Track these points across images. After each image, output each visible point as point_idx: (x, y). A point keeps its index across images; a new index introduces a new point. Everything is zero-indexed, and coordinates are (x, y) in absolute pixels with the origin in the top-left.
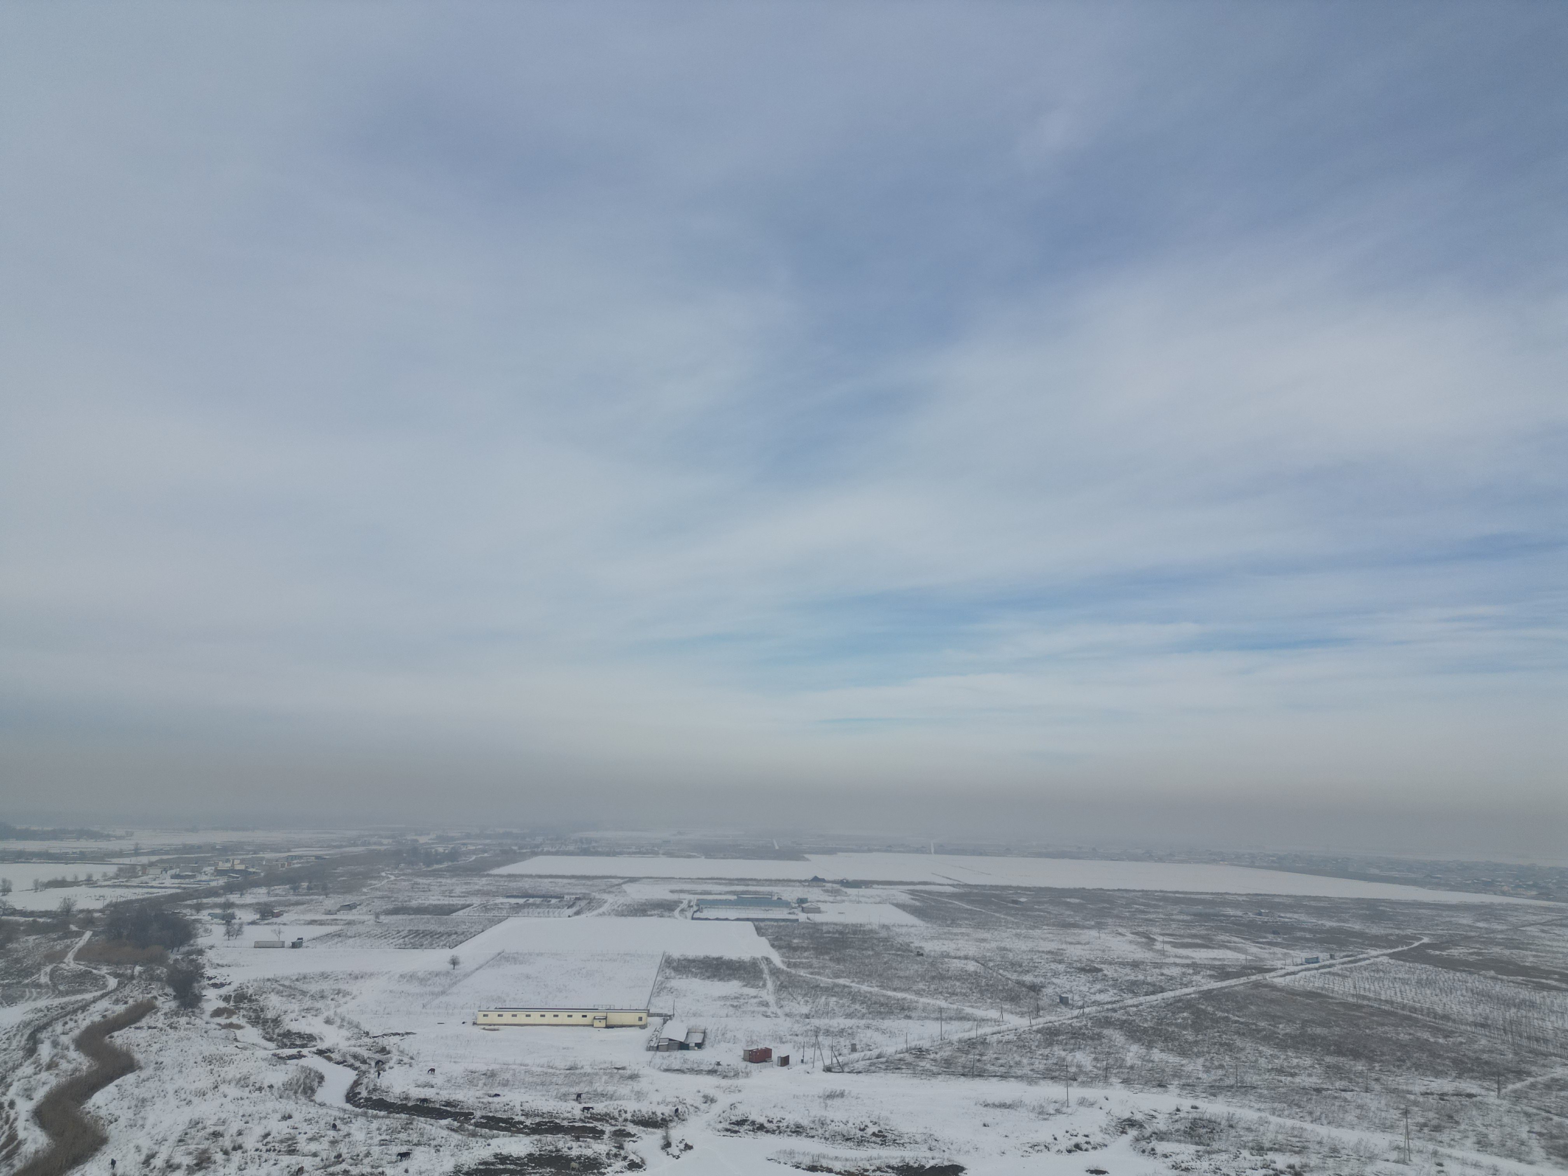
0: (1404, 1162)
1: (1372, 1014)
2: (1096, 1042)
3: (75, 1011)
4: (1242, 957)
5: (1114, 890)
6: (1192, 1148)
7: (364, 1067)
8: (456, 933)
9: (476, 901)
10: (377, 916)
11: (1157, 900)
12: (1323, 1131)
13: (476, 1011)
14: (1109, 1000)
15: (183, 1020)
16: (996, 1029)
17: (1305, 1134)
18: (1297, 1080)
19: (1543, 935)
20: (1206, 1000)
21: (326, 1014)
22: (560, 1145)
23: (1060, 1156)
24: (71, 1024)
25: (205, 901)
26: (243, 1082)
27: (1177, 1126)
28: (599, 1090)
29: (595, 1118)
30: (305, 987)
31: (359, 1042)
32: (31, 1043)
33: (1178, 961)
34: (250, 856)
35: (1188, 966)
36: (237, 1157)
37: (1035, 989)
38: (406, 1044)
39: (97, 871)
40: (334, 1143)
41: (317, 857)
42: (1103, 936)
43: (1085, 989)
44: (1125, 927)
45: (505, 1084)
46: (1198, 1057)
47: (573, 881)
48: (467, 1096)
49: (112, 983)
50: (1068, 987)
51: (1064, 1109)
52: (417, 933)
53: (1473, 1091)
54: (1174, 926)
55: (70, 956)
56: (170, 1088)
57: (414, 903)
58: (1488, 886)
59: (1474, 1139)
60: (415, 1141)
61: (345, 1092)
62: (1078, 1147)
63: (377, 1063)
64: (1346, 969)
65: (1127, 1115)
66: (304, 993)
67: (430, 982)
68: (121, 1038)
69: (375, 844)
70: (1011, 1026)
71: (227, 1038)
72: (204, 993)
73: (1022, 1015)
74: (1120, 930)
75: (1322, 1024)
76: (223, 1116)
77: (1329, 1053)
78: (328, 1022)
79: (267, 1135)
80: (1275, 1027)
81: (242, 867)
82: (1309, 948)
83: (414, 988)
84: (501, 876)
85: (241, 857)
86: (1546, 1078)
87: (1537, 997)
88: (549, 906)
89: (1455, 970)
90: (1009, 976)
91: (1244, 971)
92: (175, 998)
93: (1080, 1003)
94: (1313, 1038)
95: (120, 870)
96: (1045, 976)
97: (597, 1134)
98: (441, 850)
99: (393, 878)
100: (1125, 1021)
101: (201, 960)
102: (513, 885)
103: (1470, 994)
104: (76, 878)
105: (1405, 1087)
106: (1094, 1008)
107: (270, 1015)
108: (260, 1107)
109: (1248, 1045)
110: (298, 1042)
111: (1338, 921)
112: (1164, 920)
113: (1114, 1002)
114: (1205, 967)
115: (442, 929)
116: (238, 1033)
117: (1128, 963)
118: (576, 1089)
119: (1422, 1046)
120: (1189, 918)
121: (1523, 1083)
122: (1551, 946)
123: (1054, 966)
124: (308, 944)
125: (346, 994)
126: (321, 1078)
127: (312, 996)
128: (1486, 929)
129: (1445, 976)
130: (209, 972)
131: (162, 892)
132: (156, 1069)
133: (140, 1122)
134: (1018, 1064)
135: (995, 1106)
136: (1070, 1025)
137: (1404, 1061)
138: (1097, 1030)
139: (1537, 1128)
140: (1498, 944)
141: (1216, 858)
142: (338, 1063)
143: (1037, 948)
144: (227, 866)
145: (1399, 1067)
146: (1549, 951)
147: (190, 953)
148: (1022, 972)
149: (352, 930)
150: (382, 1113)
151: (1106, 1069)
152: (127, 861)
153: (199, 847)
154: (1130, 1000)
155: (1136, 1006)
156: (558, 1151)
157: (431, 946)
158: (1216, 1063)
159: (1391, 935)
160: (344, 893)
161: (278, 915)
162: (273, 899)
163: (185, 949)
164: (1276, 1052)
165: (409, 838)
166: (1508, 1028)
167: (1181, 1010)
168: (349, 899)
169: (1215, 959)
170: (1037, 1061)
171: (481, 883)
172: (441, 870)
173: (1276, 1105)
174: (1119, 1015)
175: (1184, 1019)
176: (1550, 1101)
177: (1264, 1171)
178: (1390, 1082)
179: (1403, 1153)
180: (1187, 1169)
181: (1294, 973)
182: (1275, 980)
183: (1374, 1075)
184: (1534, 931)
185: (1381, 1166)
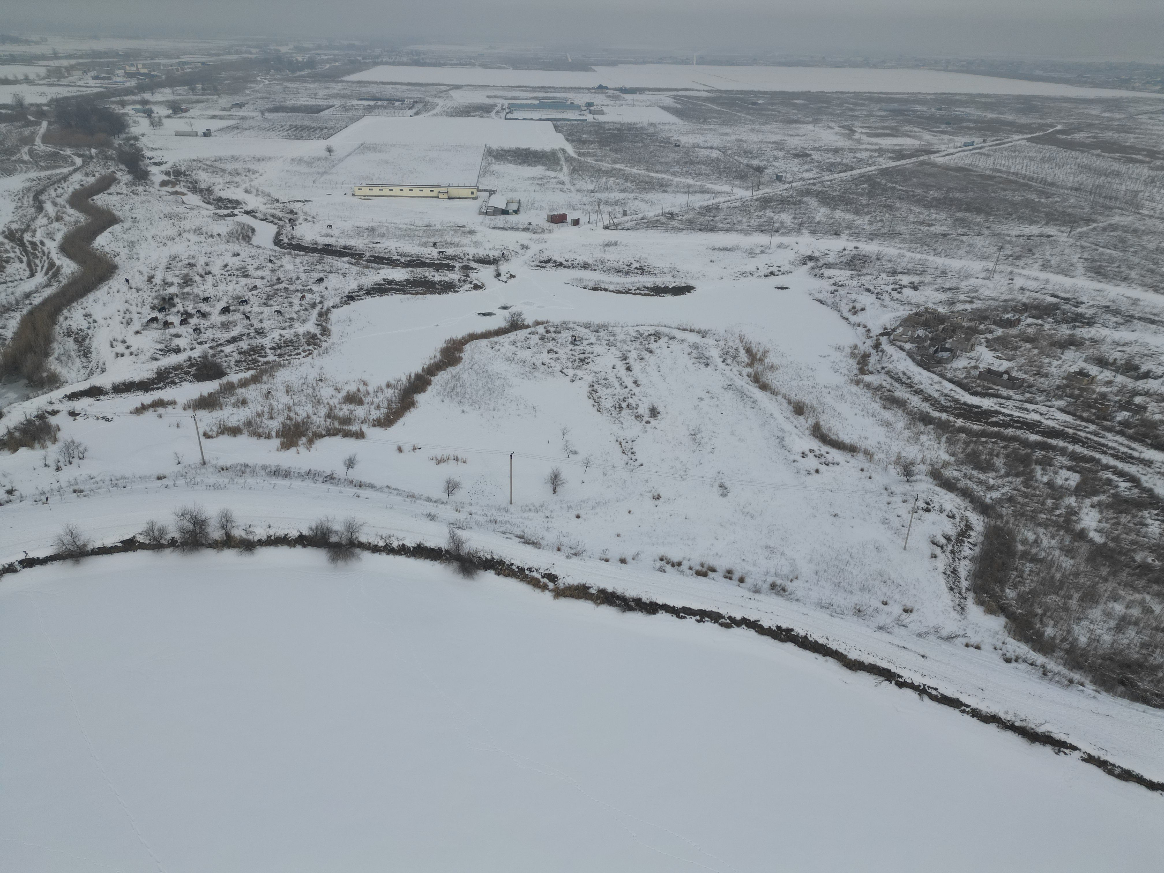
0: (988, 279)
1: (1000, 183)
2: (797, 206)
3: (59, 181)
4: (917, 143)
5: (832, 93)
6: (849, 273)
7: (281, 223)
8: (326, 128)
9: (337, 102)
10: (262, 113)
11: (864, 100)
12: (940, 261)
13: (353, 186)
14: (812, 177)
15: (141, 189)
16: (727, 198)
17: (927, 263)
18: (932, 228)
19: (1150, 121)
20: (882, 175)
21: (244, 186)
22: (427, 274)
23: (759, 279)
24: (60, 191)
25: (126, 98)
26: (198, 231)
27: (841, 260)
28: (449, 240)
29: (447, 258)
30: (222, 166)
31: (273, 206)
32: (37, 202)
33: (869, 147)
34: (149, 62)
35: (875, 150)
36: (209, 278)
37: (759, 170)
38: (307, 207)
39: (32, 71)
40: (273, 271)
41: (203, 64)
42: (816, 129)
43: (795, 169)
44: (835, 122)
45: (383, 236)
46: (866, 215)
47: (410, 87)
48: (358, 243)
49: (79, 161)
50: (784, 168)
51: (767, 251)
52: (296, 127)
53: (1052, 234)
54: (872, 120)
55: (38, 141)
56: (149, 235)
57: (289, 103)
58: (1124, 83)
59: (1040, 263)
60: (328, 270)
61: (272, 239)
62: (772, 273)
63: (290, 220)
64: (992, 150)
65: (809, 253)
66: (223, 171)
67: (314, 165)
68: (100, 200)
69: (246, 52)
70: (738, 197)
71: (177, 201)
72: (149, 169)
73: (747, 188)
74: (831, 124)
75: (961, 190)
76: (192, 253)
77: (960, 210)
78: (247, 191)
79: (226, 266)
80: (926, 193)
81: (145, 71)
82: (970, 135)
83: (303, 169)
84: (353, 82)
85: (141, 62)
86: (1105, 223)
87: (1123, 168)
88: (394, 108)
89: (1073, 149)
90: (742, 161)
91: (916, 153)
92: (129, 172)
93: (791, 180)
94: (952, 200)
95: (49, 71)
96: (768, 161)
97: (451, 268)
98: (300, 59)
99: (267, 82)
100: (820, 191)
101: (139, 145)
102: (363, 90)
103: (1076, 167)
104: (16, 77)
105: (1006, 232)
106: (800, 183)
107: (203, 186)
108: (215, 248)
109: (903, 206)
110: (229, 205)
111: (998, 113)
112: (866, 115)
113: (815, 179)
114: (888, 151)
115: (314, 125)
116: (184, 197)
117: (831, 150)
118: (433, 240)
119: (1028, 204)
120: (885, 113)
121: (1088, 228)
122: (1152, 130)
123: (775, 153)
124: (216, 134)
125: (255, 172)
126: (253, 230)
127: (230, 173)
128: (1108, 118)
129: (1063, 154)
130: (148, 154)
131: (89, 91)
132: (133, 222)
133: (135, 256)
134: (739, 222)
135: (720, 249)
136: (781, 195)
137: (1012, 215)
138: (799, 198)
139: (1086, 255)
140: (1113, 129)
141: (919, 64)
142: (262, 220)
143: (765, 140)
144: (133, 70)
145: (1006, 219)
146: (1148, 134)
147: (128, 139)
148: (752, 158)
149: (246, 124)
150: (301, 253)
151: (801, 224)
152: (51, 63)
153: (105, 53)
154: (827, 177)
155: (831, 181)
156: (425, 277)
157: (309, 137)
158: (878, 219)
159: (1035, 123)
160: (232, 94)
161: (186, 111)
162: (177, 98)
163: (124, 136)
164: (923, 210)
165: (272, 48)
166: (1094, 191)
167: (862, 183)
168: (238, 99)
169: (896, 145)
170: (753, 220)
171: (337, 88)
172: (303, 76)
173: (912, 245)
174: (818, 187)
175: (863, 189)
176: (1102, 239)
177: (893, 286)
178: (997, 228)
179: (989, 274)
180: (842, 286)
181: (952, 154)
182: (937, 159)
183: (987, 224)
184: (1144, 118)
185: (972, 281)
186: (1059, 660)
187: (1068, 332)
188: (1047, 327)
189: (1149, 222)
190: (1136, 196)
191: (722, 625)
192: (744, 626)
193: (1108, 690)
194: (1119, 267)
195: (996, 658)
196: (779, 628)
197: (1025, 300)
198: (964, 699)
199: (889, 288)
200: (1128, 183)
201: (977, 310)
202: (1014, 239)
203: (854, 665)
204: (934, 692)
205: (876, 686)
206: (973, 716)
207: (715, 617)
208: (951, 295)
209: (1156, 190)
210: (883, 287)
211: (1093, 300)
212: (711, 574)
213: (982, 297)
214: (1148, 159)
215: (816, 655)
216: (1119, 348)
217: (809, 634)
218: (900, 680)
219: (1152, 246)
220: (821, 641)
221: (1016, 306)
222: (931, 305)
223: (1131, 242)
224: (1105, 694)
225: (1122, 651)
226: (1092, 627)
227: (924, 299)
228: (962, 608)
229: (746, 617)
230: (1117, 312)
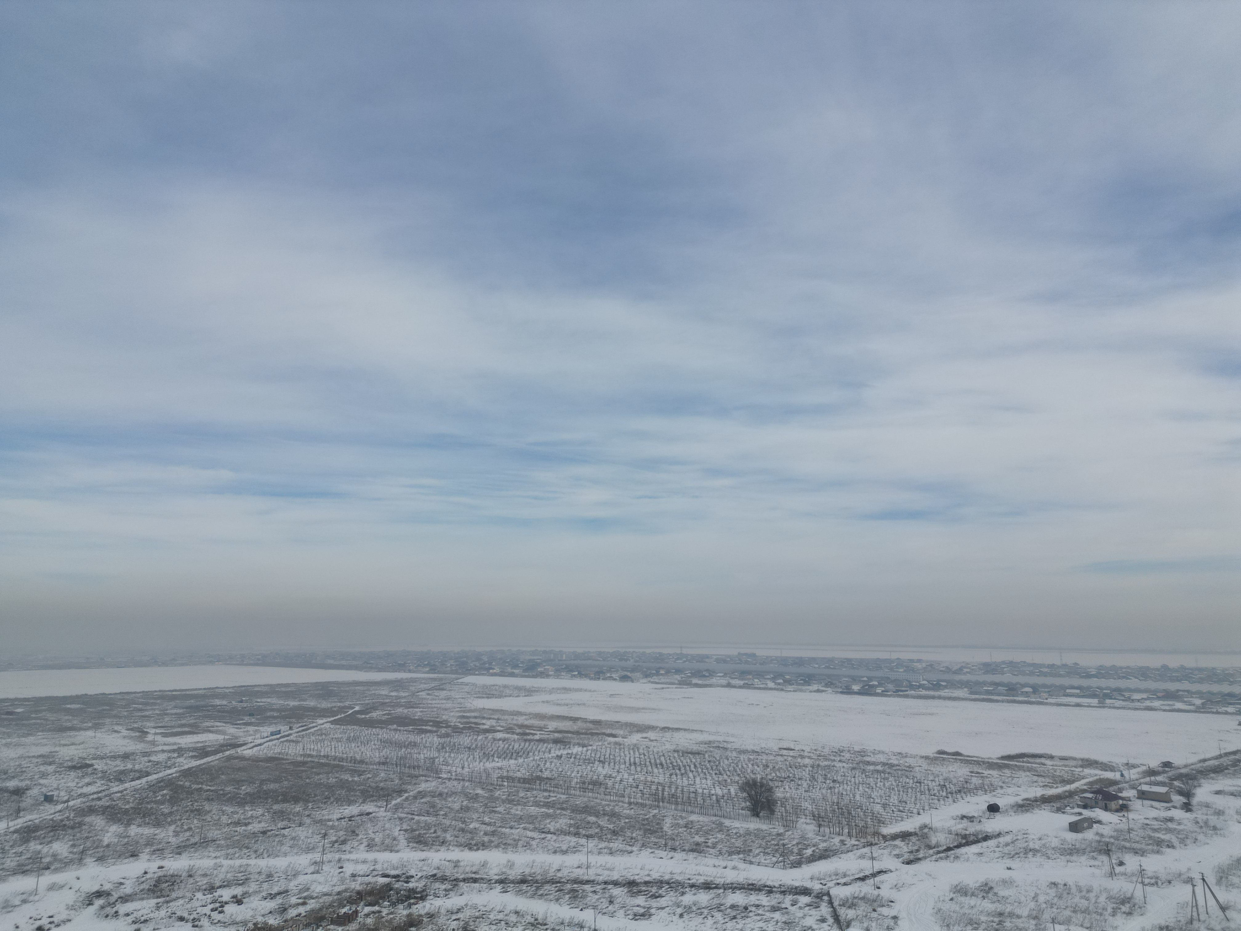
0: (318, 872)
1: (313, 768)
2: (76, 830)
4: (220, 737)
5: (116, 694)
6: (153, 902)
11: (155, 699)
12: (263, 863)
14: (96, 790)
17: (249, 869)
18: (250, 827)
19: (428, 697)
20: (185, 777)
27: (142, 887)
33: (166, 748)
35: (174, 751)
37: (18, 792)
42: (98, 735)
43: (72, 784)
44: (121, 725)
46: (170, 825)
50: (55, 786)
51: (31, 898)
53: (371, 811)
54: (166, 719)
58: (401, 667)
59: (365, 844)
64: (299, 736)
65: (96, 888)
74: (116, 728)
75: (275, 781)
77: (277, 802)
80: (238, 789)
82: (275, 723)
86: (415, 792)
87: (418, 739)
89: (373, 727)
91: (222, 748)
93: (66, 798)
94: (266, 792)
96: (31, 779)
100: (108, 807)
103: (379, 743)
105: (327, 817)
106: (79, 800)
109: (214, 808)
111: (299, 701)
112: (158, 715)
113: (100, 792)
114: (189, 750)
117: (119, 756)
119: (343, 784)
120: (181, 711)
121: (401, 798)
122: (432, 704)
123: (42, 768)
128: (396, 696)
129: (366, 732)
136: (52, 820)
137: (329, 798)
138: (78, 819)
139: (405, 827)
140: (402, 706)
141: (213, 659)
143: (27, 754)
145: (325, 803)
146: (429, 707)
148: (7, 778)
151: (82, 852)
154: (116, 788)
155: (121, 792)
158: (185, 827)
159: (335, 707)
164: (236, 809)
166: (398, 763)
167: (161, 789)
169: (198, 742)
170: (9, 860)
173: (229, 851)
174: (105, 802)
175: (163, 795)
176: (415, 807)
177: (212, 906)
178: (318, 815)
179: (318, 865)
180: (146, 921)
181: (260, 745)
182: (245, 752)
183: (307, 813)
184: (423, 694)
185: (301, 879)
187: (405, 912)
188: (385, 912)
189: (449, 784)
190: (434, 762)
194: (435, 832)
197: (358, 888)
199: (207, 910)
200: (425, 752)
201: (312, 911)
202: (336, 823)
208: (281, 901)
209: (447, 754)
210: (199, 910)
211: (421, 871)
213: (315, 895)
214: (435, 729)
216: (454, 917)
219: (457, 806)
221: (350, 897)
222: (260, 919)
223: (440, 806)
227: (251, 913)
230: (443, 879)
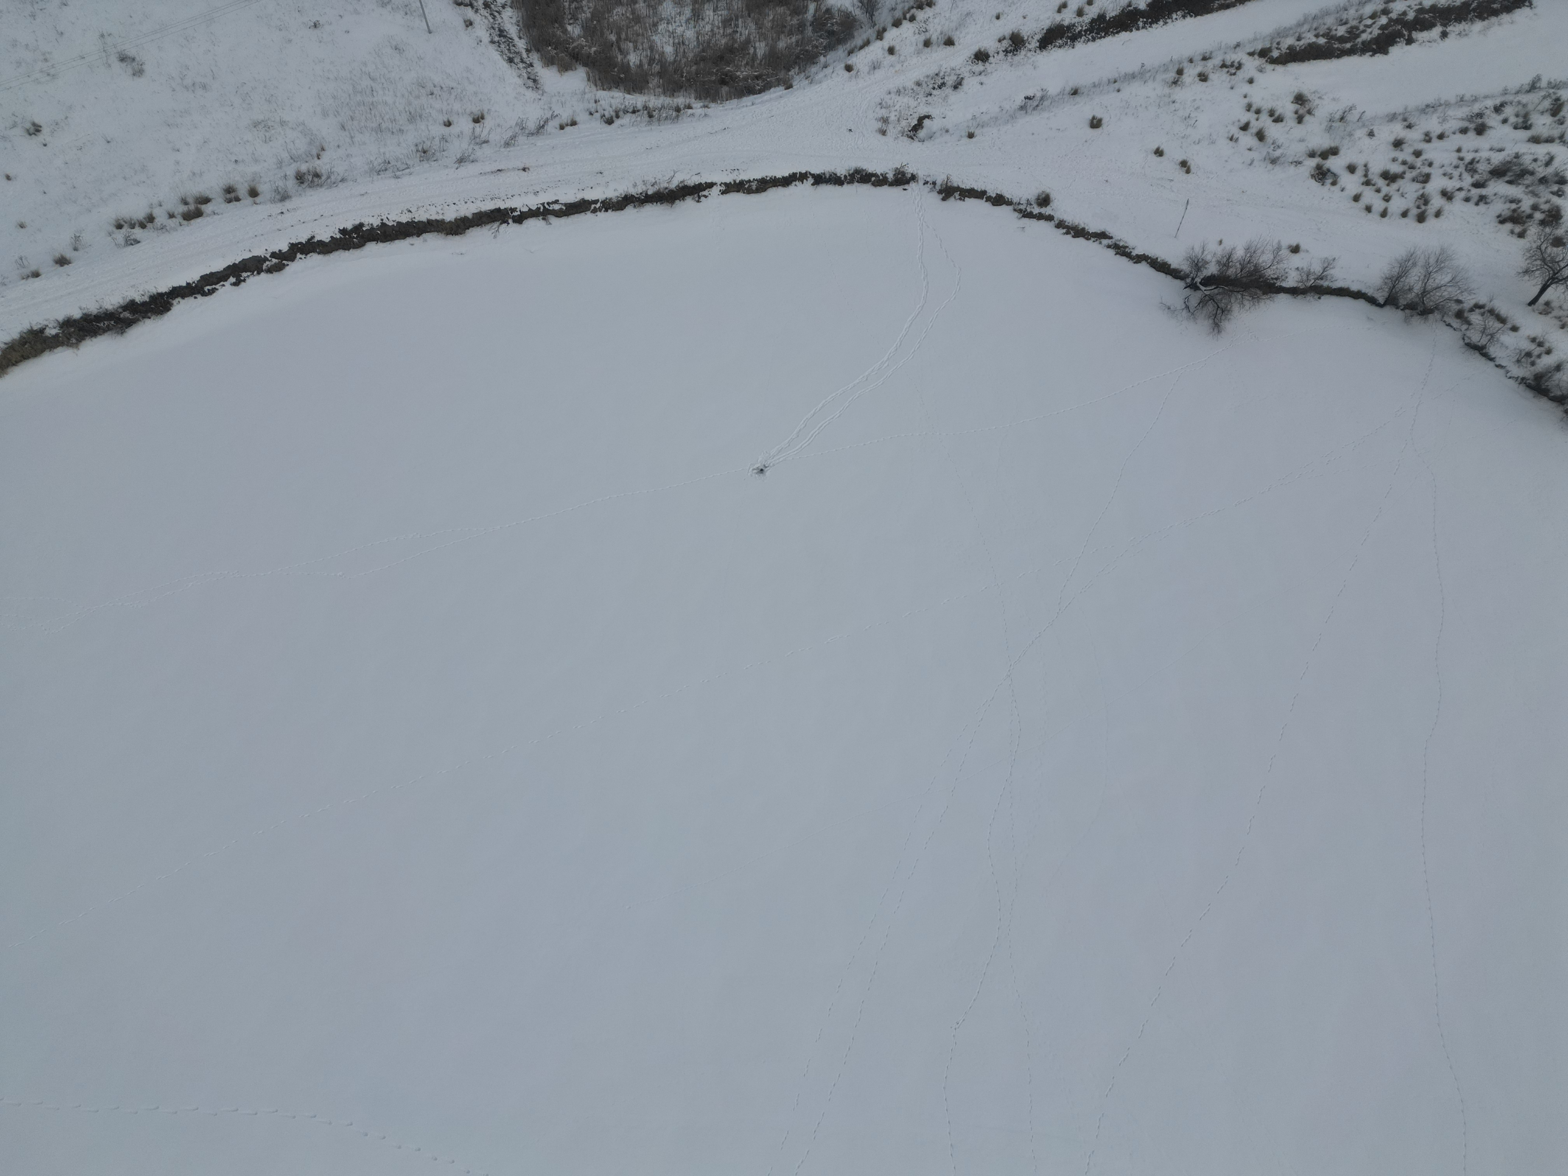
186: (657, 90)
191: (270, 271)
192: (299, 255)
193: (714, 100)
195: (597, 124)
196: (343, 231)
198: (589, 196)
203: (458, 226)
204: (557, 207)
205: (495, 237)
206: (606, 210)
207: (254, 265)
212: (207, 208)
215: (409, 240)
217: (384, 217)
218: (515, 214)
220: (404, 219)
224: (712, 105)
225: (709, 42)
226: (671, 28)
228: (535, 81)
229: (294, 241)
